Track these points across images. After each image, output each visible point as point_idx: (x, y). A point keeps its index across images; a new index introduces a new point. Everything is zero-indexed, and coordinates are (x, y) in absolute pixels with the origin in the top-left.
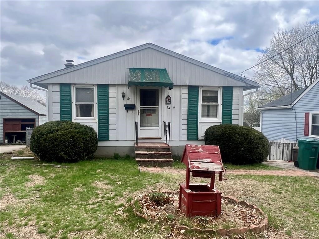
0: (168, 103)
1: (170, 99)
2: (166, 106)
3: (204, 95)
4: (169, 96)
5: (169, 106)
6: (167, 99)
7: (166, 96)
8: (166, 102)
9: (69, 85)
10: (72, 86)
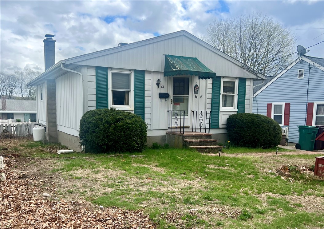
0: (196, 92)
1: (198, 89)
2: (194, 95)
3: (225, 86)
4: (197, 85)
5: (197, 95)
6: (196, 88)
7: (194, 85)
8: (195, 91)
9: (106, 69)
10: (108, 70)
